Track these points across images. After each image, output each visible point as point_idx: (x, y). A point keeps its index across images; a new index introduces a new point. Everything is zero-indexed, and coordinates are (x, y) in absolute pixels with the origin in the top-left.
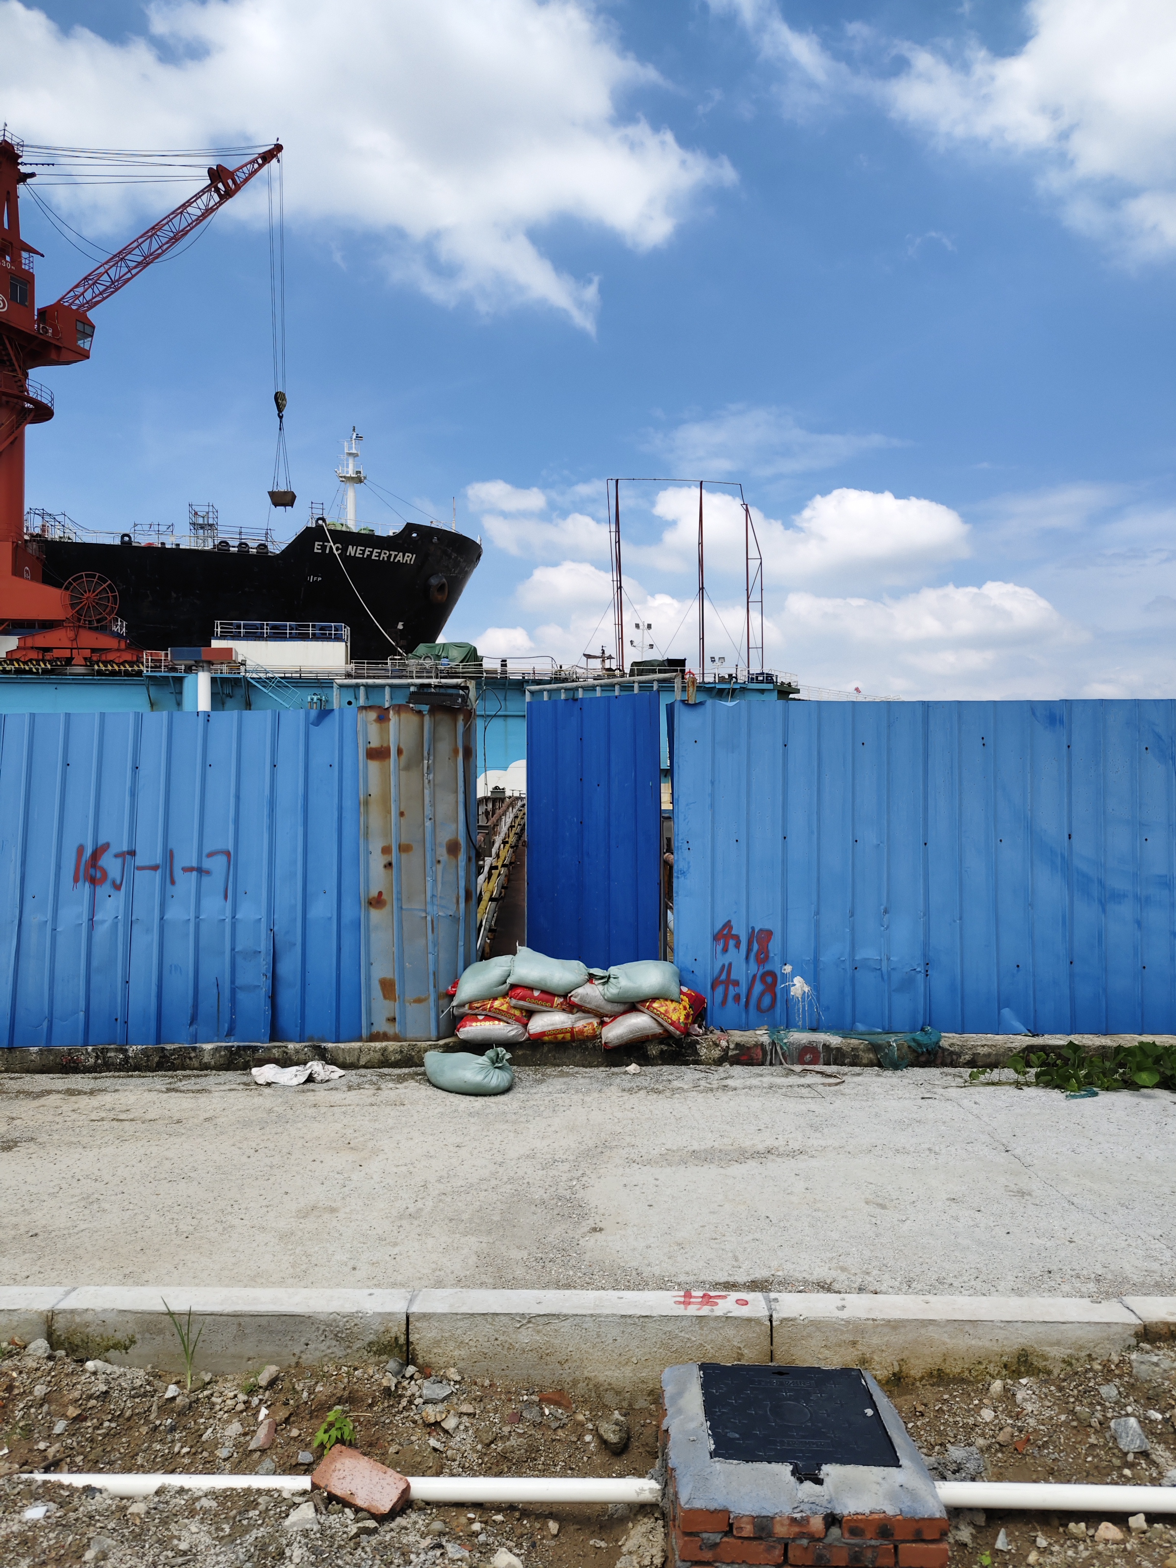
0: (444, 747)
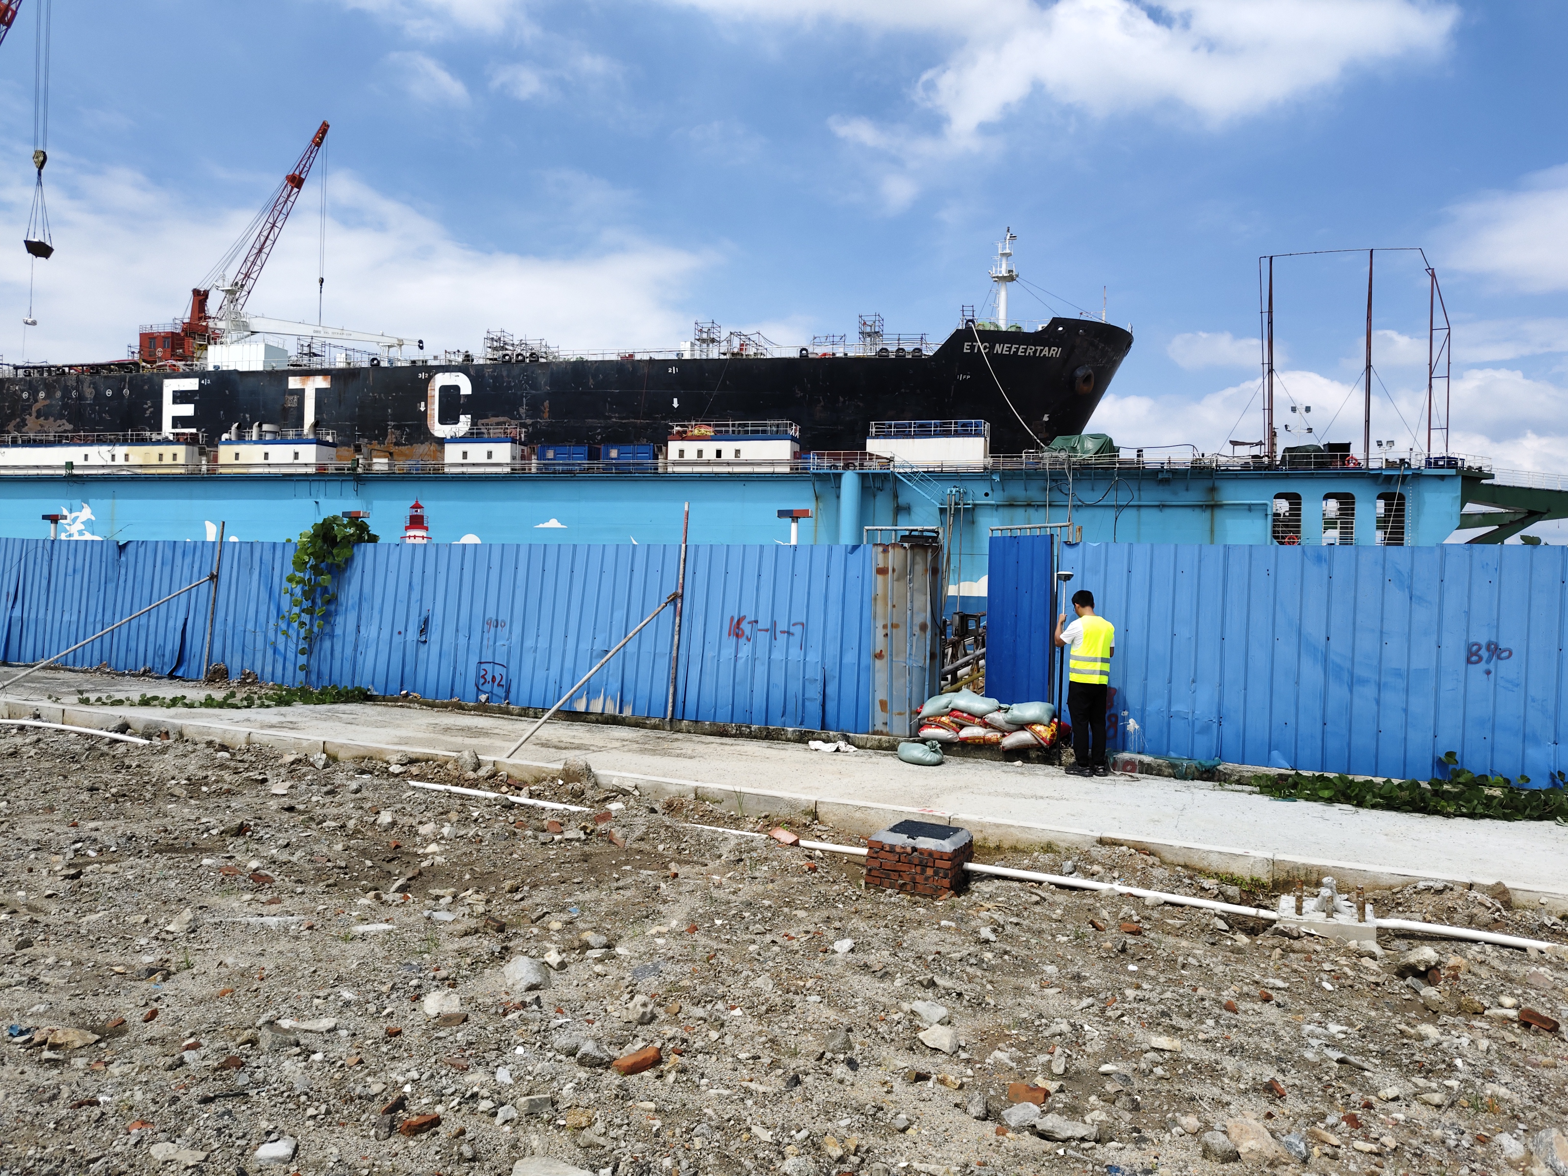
0: (919, 568)
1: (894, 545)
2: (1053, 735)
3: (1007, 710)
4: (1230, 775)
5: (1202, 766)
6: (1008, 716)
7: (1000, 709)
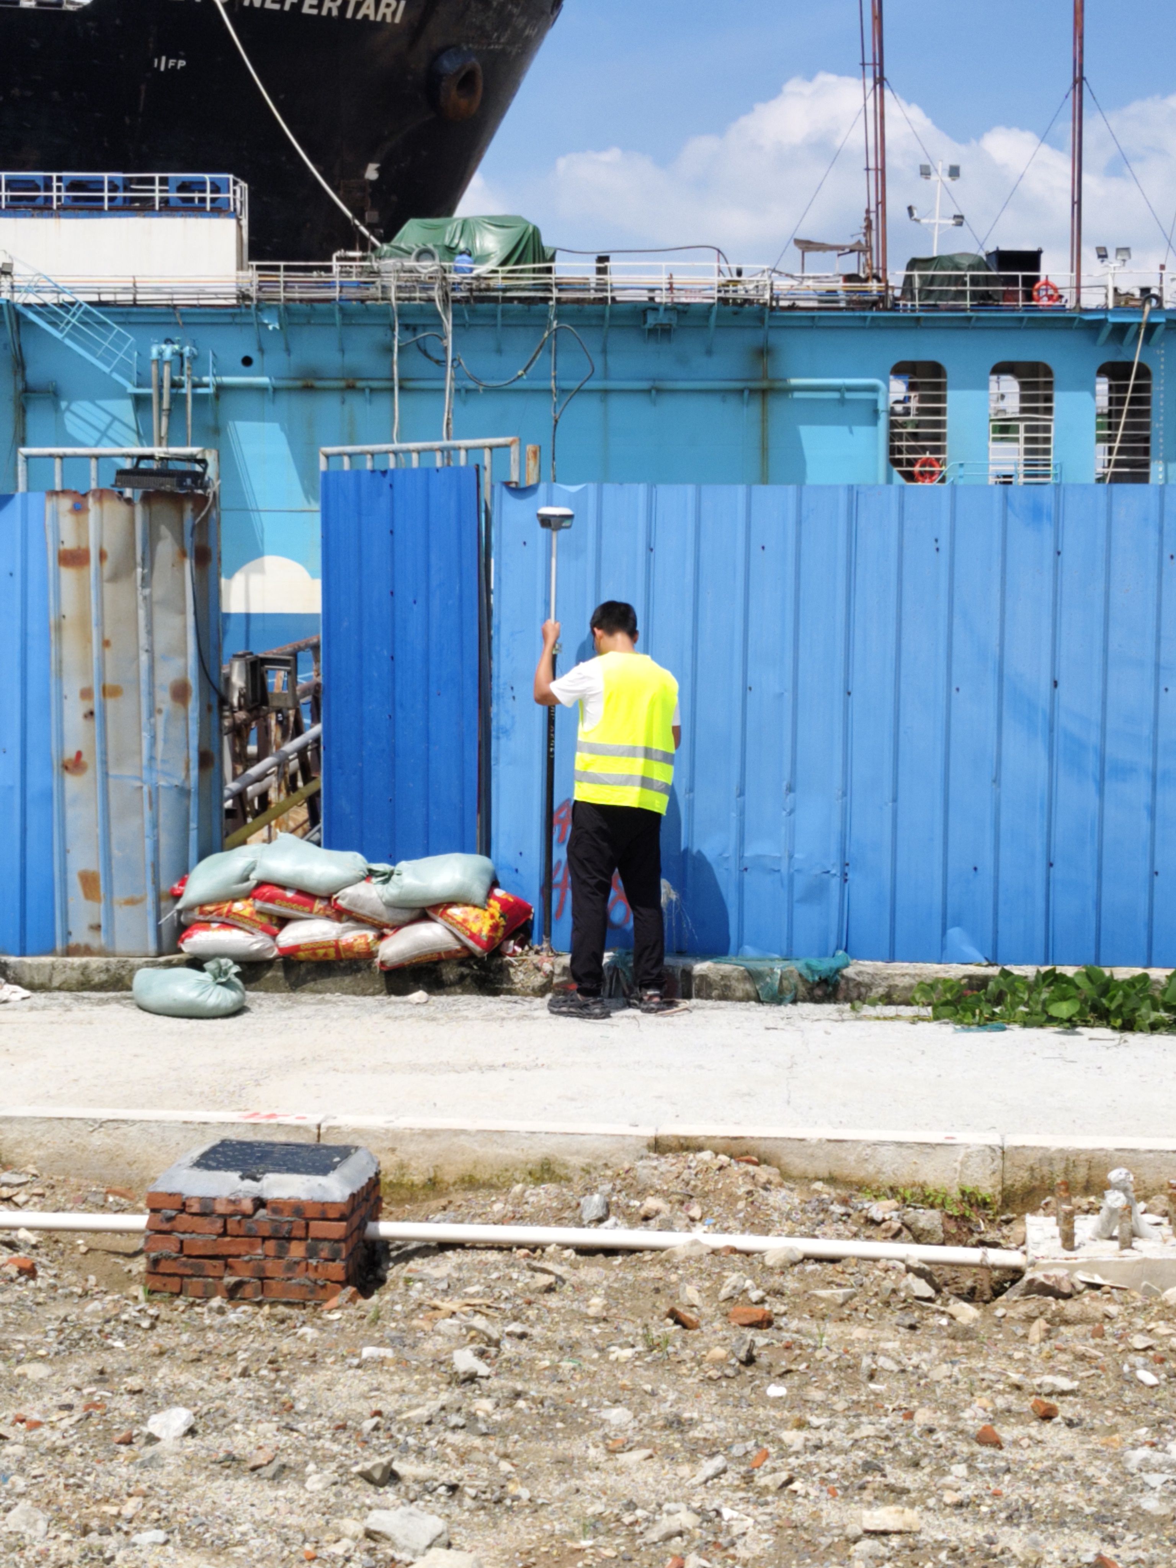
0: (166, 548)
1: (101, 494)
2: (494, 928)
3: (387, 877)
4: (869, 987)
5: (813, 971)
6: (391, 890)
7: (371, 874)
